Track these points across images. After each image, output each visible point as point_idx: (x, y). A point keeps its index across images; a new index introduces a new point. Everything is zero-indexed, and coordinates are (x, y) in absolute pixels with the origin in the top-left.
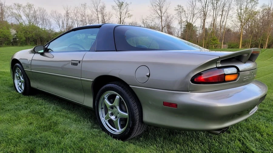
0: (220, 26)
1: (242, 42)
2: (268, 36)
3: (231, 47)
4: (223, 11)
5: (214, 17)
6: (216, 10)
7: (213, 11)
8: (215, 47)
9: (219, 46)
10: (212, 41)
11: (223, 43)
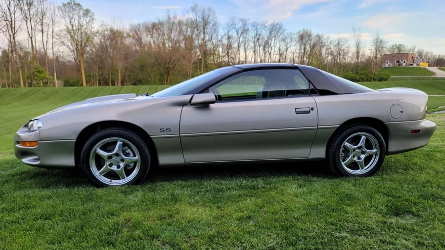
0: (44, 49)
1: (85, 77)
2: (120, 69)
3: (70, 84)
4: (42, 25)
5: (30, 33)
6: (31, 21)
7: (25, 22)
8: (43, 84)
9: (50, 83)
10: (36, 73)
11: (57, 78)
